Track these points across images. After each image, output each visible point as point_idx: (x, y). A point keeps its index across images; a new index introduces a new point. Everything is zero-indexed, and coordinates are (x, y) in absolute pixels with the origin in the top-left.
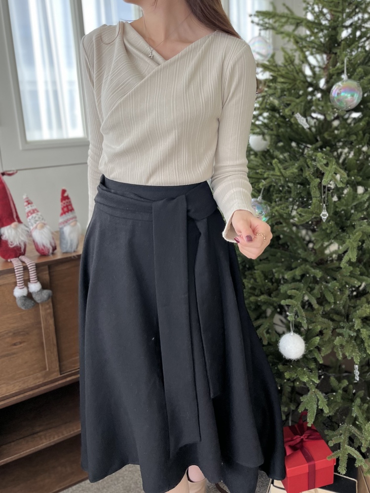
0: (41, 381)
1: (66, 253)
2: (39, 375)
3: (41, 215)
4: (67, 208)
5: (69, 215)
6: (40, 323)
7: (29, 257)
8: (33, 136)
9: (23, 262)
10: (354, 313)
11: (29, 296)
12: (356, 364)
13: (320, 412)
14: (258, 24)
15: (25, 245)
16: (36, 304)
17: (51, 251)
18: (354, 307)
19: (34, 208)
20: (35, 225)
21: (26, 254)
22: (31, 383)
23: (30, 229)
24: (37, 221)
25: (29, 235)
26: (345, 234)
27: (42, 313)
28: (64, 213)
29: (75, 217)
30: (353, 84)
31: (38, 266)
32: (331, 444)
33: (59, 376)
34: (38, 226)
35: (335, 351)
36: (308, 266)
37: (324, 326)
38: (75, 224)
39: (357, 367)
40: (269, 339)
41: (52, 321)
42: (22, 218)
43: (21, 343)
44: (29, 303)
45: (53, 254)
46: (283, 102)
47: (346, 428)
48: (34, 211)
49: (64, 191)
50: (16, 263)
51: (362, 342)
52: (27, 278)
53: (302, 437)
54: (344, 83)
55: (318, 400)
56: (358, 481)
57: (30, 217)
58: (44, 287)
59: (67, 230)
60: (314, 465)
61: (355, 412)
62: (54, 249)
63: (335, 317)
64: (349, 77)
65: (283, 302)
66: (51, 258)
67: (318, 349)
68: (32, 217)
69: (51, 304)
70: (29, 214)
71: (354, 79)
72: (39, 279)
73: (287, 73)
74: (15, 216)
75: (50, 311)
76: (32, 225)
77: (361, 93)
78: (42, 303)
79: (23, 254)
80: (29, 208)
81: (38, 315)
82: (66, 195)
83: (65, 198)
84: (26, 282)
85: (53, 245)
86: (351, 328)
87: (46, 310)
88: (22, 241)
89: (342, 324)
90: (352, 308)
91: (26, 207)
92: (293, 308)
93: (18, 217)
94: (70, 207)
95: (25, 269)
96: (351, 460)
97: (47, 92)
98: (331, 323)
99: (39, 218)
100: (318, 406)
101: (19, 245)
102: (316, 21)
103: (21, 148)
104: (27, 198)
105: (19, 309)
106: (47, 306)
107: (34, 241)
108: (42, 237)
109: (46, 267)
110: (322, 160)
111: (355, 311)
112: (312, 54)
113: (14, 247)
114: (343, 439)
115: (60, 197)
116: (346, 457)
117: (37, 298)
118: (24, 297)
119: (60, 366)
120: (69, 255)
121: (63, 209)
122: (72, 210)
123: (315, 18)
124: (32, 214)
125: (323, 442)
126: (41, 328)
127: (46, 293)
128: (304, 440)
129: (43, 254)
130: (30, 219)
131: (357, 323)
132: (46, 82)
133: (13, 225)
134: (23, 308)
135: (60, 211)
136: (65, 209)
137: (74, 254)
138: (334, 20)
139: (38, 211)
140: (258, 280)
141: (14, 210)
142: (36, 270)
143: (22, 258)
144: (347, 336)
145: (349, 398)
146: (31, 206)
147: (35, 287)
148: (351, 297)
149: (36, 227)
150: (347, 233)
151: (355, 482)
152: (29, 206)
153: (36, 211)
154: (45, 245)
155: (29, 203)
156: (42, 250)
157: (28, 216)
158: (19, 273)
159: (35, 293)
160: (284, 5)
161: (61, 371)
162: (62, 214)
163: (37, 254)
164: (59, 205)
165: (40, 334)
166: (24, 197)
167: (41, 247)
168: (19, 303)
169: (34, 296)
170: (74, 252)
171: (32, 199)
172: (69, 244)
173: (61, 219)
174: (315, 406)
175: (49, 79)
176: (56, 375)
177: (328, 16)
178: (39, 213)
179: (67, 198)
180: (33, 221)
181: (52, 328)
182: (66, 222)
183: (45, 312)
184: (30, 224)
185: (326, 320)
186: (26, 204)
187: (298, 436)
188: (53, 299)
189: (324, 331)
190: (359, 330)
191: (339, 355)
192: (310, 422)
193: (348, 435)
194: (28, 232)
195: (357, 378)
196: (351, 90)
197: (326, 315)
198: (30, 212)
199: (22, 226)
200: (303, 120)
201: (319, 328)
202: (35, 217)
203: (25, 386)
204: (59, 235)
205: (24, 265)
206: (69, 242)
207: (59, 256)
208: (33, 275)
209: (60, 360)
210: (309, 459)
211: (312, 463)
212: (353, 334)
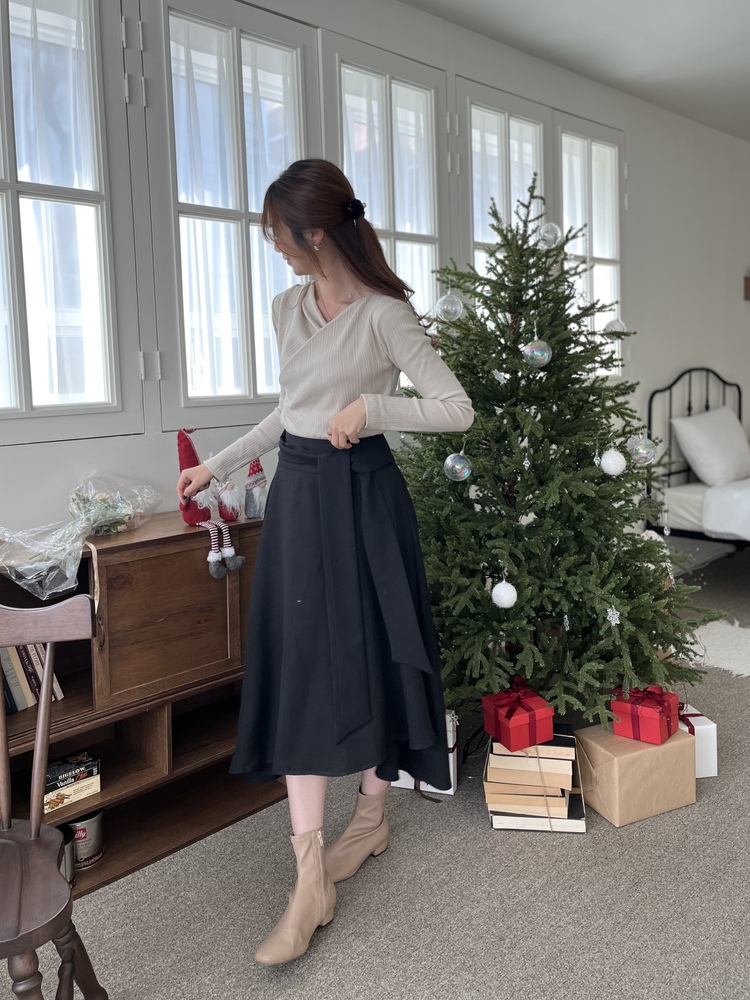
0: (222, 670)
4: (258, 467)
5: (255, 477)
6: (225, 598)
11: (223, 562)
12: (566, 614)
15: (211, 508)
17: (239, 515)
20: (224, 486)
27: (229, 585)
29: (264, 478)
30: (543, 344)
31: (229, 530)
34: (229, 487)
39: (566, 617)
41: (237, 596)
43: (206, 621)
44: (222, 568)
52: (221, 541)
53: (519, 694)
54: (535, 344)
55: (534, 654)
58: (238, 553)
59: (257, 491)
60: (534, 713)
64: (539, 338)
69: (239, 575)
71: (544, 340)
72: (233, 543)
75: (237, 584)
76: (221, 486)
78: (234, 570)
84: (221, 545)
87: (233, 582)
95: (220, 531)
100: (534, 660)
105: (211, 576)
106: (236, 577)
107: (221, 504)
108: (232, 499)
109: (237, 531)
114: (559, 691)
116: (564, 703)
117: (230, 564)
118: (218, 562)
121: (251, 471)
122: (262, 470)
125: (538, 698)
127: (238, 560)
134: (214, 576)
135: (248, 473)
136: (255, 469)
142: (229, 533)
147: (229, 552)
149: (226, 488)
151: (573, 738)
154: (235, 507)
158: (213, 536)
159: (228, 559)
162: (250, 475)
163: (222, 518)
165: (225, 613)
169: (227, 562)
172: (258, 508)
173: (250, 480)
176: (238, 665)
182: (255, 483)
183: (232, 586)
188: (244, 566)
205: (218, 527)
206: (258, 505)
208: (226, 538)
210: (529, 709)
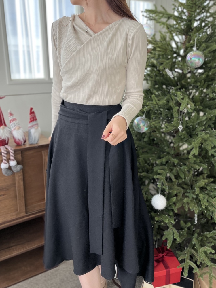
0: (14, 217)
1: (32, 144)
2: (14, 214)
3: (18, 122)
4: (33, 119)
5: (34, 123)
6: (15, 184)
7: (10, 146)
8: (15, 76)
9: (7, 149)
10: (196, 185)
11: (10, 168)
12: (196, 214)
13: (175, 240)
14: (146, 17)
15: (8, 139)
16: (13, 173)
17: (23, 143)
18: (196, 181)
19: (14, 118)
20: (14, 128)
21: (9, 144)
22: (9, 218)
23: (11, 130)
24: (15, 125)
25: (11, 133)
26: (192, 139)
27: (17, 178)
28: (31, 121)
29: (37, 124)
30: (200, 53)
31: (15, 151)
32: (180, 259)
33: (25, 215)
34: (16, 129)
35: (184, 206)
36: (170, 157)
37: (178, 191)
38: (37, 128)
39: (196, 215)
40: (147, 197)
41: (22, 183)
42: (7, 124)
43: (4, 195)
44: (10, 172)
45: (24, 144)
46: (159, 62)
47: (188, 250)
48: (14, 120)
49: (31, 109)
50: (3, 149)
51: (200, 201)
52: (9, 158)
53: (163, 255)
54: (194, 52)
55: (174, 234)
56: (194, 281)
57: (12, 123)
58: (18, 163)
59: (33, 131)
60: (169, 271)
61: (194, 241)
62: (25, 141)
63: (185, 186)
64: (197, 49)
65: (155, 177)
66: (23, 147)
67: (175, 204)
68: (13, 123)
69: (22, 173)
70: (11, 121)
71: (200, 51)
72: (15, 159)
73: (162, 46)
74: (3, 122)
75: (21, 177)
76: (13, 128)
77: (204, 59)
78: (17, 172)
79: (7, 144)
80: (11, 118)
81: (14, 179)
82: (32, 111)
83: (32, 113)
84: (8, 160)
85: (24, 139)
86: (194, 193)
87: (19, 176)
88: (7, 136)
89: (188, 191)
90: (194, 182)
91: (10, 117)
92: (160, 180)
93: (4, 123)
94: (35, 118)
95: (8, 153)
96: (191, 269)
97: (24, 51)
98: (182, 190)
99: (17, 124)
100: (174, 237)
101: (4, 139)
102: (180, 16)
103: (8, 83)
104: (10, 112)
105: (4, 176)
106: (20, 175)
107: (13, 137)
108: (18, 135)
109: (20, 152)
110: (180, 96)
111: (196, 183)
112: (176, 35)
113: (2, 140)
114: (187, 257)
115: (29, 112)
116: (188, 267)
117: (14, 170)
118: (7, 168)
119: (26, 209)
120: (33, 146)
121: (30, 119)
122: (36, 120)
123: (179, 15)
124: (13, 121)
125: (175, 258)
126: (15, 187)
127: (20, 167)
128: (164, 256)
129: (18, 144)
130: (11, 124)
131: (197, 191)
132: (23, 46)
133: (2, 127)
134: (6, 175)
135: (29, 120)
136: (32, 119)
137: (36, 145)
138: (190, 16)
139: (16, 120)
140: (141, 164)
141: (2, 119)
142: (14, 153)
143: (6, 146)
144: (191, 198)
145: (191, 233)
146: (13, 117)
147: (13, 163)
148: (194, 175)
149: (15, 129)
150: (193, 139)
151: (192, 282)
152: (11, 116)
153: (15, 120)
154: (20, 139)
155: (11, 115)
156: (18, 142)
157: (10, 122)
158: (4, 155)
159: (13, 166)
160: (162, 6)
161: (26, 212)
162: (30, 122)
163: (15, 144)
164: (28, 117)
165: (15, 191)
166: (9, 111)
167: (17, 140)
168: (4, 172)
169: (12, 168)
170: (36, 144)
171: (13, 113)
172: (33, 139)
173: (29, 125)
174: (172, 237)
175: (25, 44)
176: (23, 214)
177: (187, 14)
178: (17, 121)
179: (34, 113)
180: (13, 125)
181: (22, 187)
182: (32, 126)
183: (18, 178)
184: (11, 127)
185: (179, 188)
186: (10, 115)
187: (161, 254)
188: (23, 171)
189: (178, 194)
190: (198, 195)
191: (186, 208)
192: (169, 246)
193: (189, 254)
194: (10, 131)
195: (196, 222)
196: (198, 57)
197: (179, 185)
198: (11, 120)
199: (7, 128)
200: (170, 73)
201: (175, 192)
202: (15, 123)
203: (5, 220)
204: (28, 134)
205: (7, 150)
206: (33, 138)
207: (27, 146)
208: (12, 156)
209: (26, 206)
210: (167, 267)
211: (168, 270)
212: (195, 197)
